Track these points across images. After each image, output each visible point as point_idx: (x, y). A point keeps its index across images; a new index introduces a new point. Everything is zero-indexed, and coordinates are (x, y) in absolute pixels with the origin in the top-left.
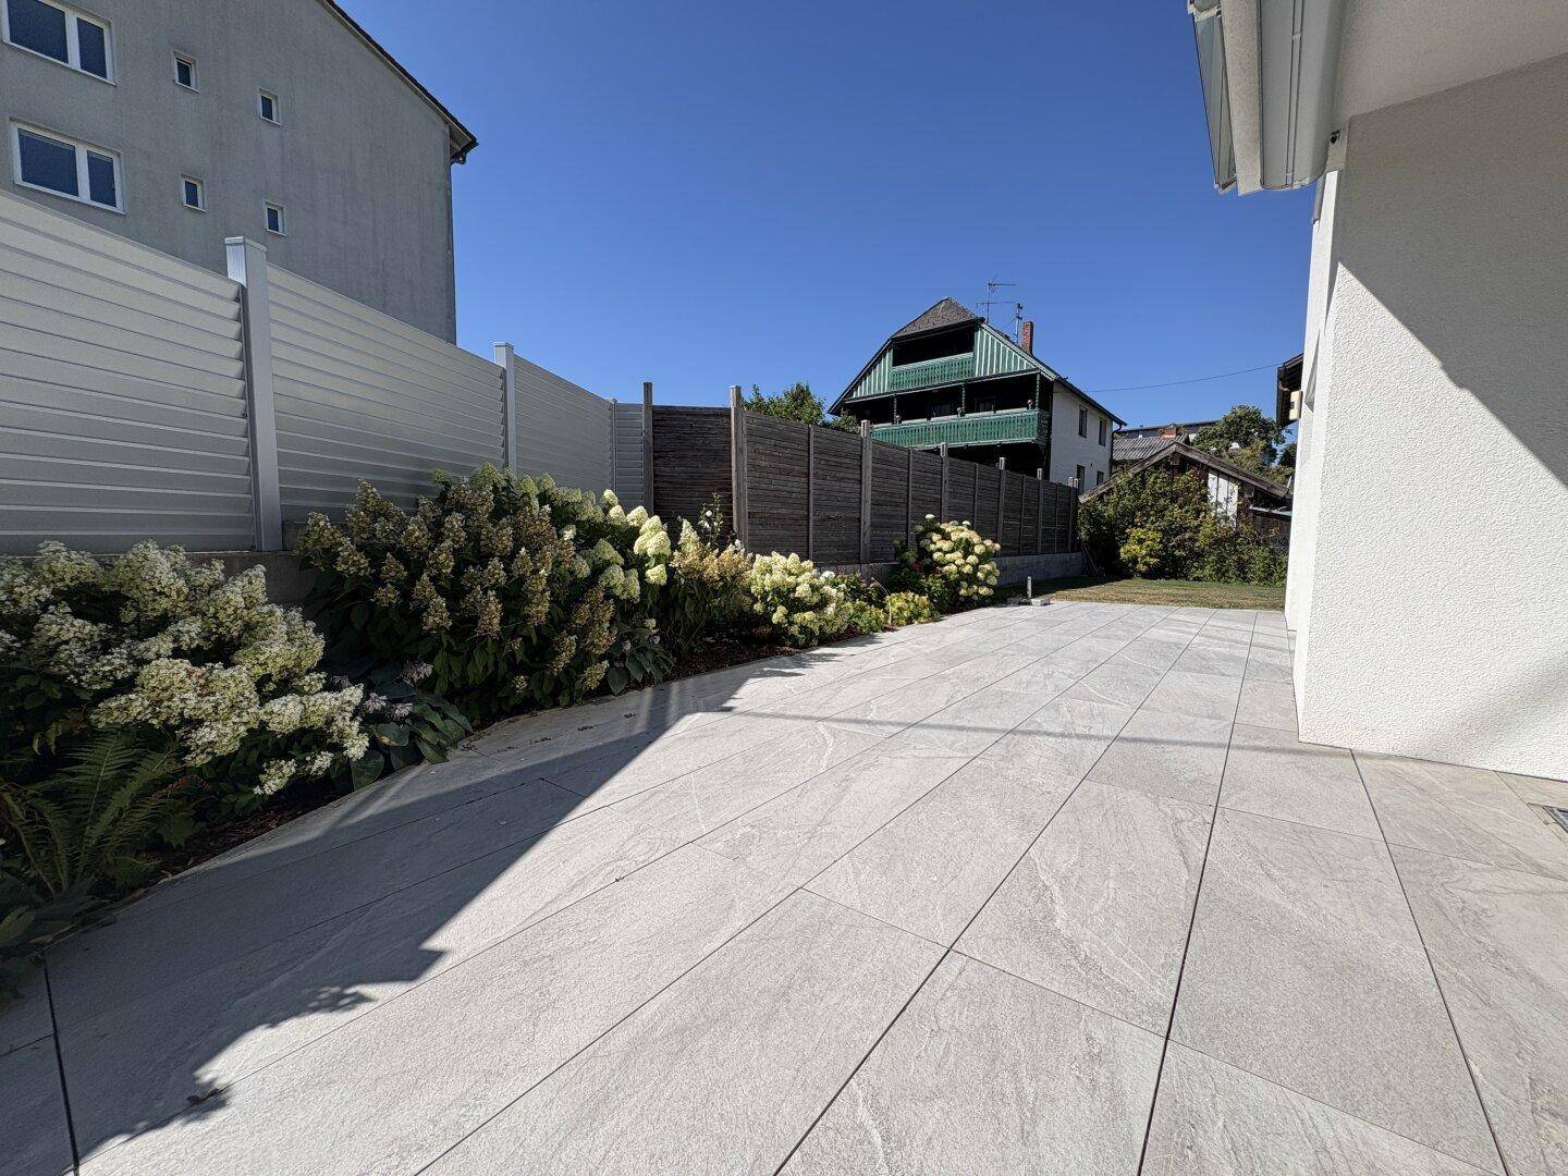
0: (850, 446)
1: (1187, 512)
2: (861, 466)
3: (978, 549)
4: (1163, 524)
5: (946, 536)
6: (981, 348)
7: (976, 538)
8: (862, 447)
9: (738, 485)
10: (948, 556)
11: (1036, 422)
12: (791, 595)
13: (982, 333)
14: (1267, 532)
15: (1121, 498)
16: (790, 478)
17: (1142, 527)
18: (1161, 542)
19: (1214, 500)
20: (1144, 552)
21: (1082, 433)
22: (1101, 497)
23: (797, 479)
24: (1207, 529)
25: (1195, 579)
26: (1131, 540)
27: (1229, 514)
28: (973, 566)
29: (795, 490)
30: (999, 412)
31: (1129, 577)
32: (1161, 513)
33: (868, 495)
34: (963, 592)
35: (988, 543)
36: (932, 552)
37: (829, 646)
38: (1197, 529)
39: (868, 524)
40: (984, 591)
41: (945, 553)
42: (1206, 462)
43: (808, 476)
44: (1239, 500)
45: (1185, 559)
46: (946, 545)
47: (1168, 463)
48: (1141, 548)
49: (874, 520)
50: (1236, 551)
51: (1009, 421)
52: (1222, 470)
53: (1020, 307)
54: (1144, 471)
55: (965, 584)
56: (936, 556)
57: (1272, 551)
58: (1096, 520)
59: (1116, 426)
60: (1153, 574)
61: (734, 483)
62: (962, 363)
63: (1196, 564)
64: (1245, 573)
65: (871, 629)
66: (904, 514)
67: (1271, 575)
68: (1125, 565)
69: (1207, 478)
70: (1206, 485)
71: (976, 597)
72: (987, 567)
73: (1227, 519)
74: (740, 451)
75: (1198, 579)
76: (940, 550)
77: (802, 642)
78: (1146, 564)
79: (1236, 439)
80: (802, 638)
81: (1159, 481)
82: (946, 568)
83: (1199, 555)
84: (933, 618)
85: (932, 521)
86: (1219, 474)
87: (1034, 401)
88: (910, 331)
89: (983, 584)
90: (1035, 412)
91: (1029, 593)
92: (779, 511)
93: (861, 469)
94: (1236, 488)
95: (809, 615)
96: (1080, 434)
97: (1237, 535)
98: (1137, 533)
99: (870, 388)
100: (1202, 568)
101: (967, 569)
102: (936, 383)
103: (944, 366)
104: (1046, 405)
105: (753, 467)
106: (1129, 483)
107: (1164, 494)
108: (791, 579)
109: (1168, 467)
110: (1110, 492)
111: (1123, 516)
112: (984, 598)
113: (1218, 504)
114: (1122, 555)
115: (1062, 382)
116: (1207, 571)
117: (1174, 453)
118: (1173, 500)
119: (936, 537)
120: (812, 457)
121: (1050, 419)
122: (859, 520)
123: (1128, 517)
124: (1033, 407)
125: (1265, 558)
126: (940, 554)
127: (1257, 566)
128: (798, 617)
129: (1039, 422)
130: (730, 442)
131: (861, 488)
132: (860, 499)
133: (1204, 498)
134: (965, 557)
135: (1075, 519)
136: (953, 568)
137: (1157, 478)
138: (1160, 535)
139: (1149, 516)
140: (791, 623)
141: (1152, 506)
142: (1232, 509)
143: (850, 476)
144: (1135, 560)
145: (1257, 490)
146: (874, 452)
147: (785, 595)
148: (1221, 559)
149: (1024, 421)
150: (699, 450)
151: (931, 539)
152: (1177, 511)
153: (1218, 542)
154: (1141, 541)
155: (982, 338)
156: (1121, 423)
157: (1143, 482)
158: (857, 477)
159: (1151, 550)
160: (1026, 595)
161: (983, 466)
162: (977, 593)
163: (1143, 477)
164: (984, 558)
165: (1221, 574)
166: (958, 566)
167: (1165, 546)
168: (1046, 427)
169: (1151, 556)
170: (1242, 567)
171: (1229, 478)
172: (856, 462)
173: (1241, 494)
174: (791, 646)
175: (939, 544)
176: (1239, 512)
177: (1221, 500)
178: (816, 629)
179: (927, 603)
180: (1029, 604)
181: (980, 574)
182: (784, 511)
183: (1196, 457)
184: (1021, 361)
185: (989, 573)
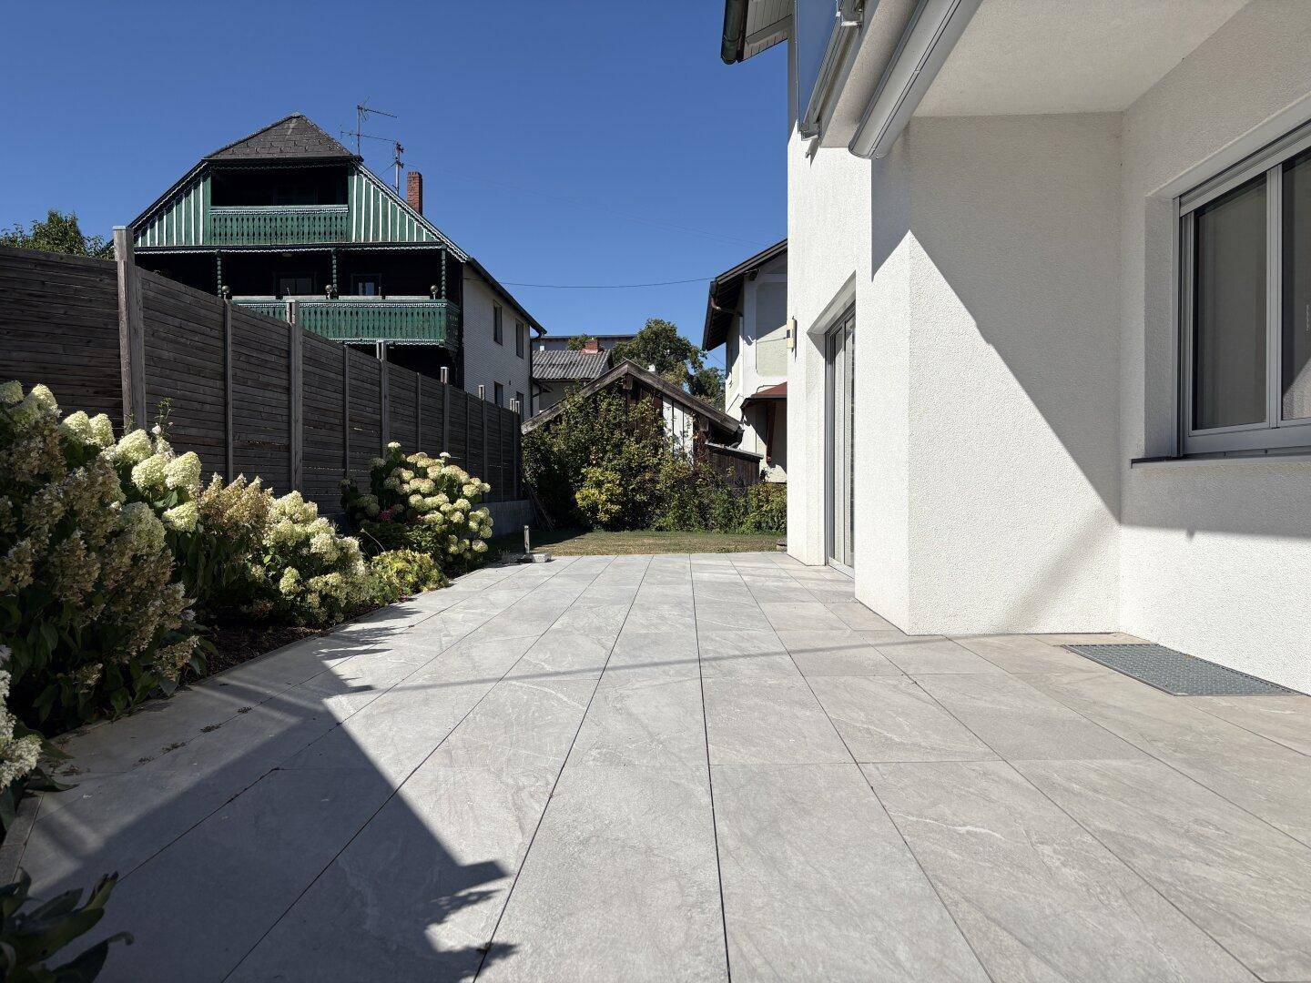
0: (275, 336)
1: (644, 447)
2: (289, 367)
3: (467, 490)
4: (620, 462)
5: (421, 473)
6: (359, 200)
7: (463, 477)
8: (289, 337)
9: (133, 387)
10: (429, 500)
11: (443, 318)
12: (305, 551)
13: (360, 181)
14: (724, 472)
15: (571, 429)
16: (203, 381)
17: (598, 465)
18: (620, 485)
19: (670, 434)
20: (604, 497)
21: (498, 339)
22: (547, 426)
23: (211, 383)
24: (667, 468)
25: (657, 529)
26: (587, 483)
27: (687, 450)
28: (463, 511)
29: (209, 399)
30: (390, 298)
31: (589, 529)
32: (618, 447)
33: (298, 411)
34: (453, 549)
35: (477, 481)
36: (407, 496)
37: (357, 622)
38: (656, 469)
39: (300, 455)
40: (479, 546)
41: (424, 496)
42: (660, 387)
43: (224, 379)
44: (695, 434)
45: (646, 504)
46: (425, 486)
47: (621, 387)
48: (600, 493)
49: (306, 449)
50: (696, 493)
51: (406, 313)
52: (677, 398)
53: (399, 149)
54: (596, 394)
55: (454, 538)
56: (414, 499)
57: (730, 494)
58: (545, 457)
59: (534, 333)
60: (615, 525)
61: (125, 384)
62: (330, 218)
63: (658, 511)
64: (706, 520)
65: (385, 598)
66: (340, 441)
67: (730, 520)
68: (581, 513)
69: (661, 407)
70: (661, 414)
71: (468, 555)
72: (480, 514)
73: (684, 456)
74: (133, 332)
75: (660, 529)
76: (416, 492)
77: (322, 619)
78: (607, 512)
79: (650, 360)
80: (322, 614)
81: (613, 408)
82: (428, 517)
83: (658, 500)
84: (442, 584)
85: (398, 451)
86: (674, 403)
87: (439, 286)
88: (240, 154)
89: (474, 537)
90: (442, 304)
91: (527, 547)
92: (188, 431)
93: (289, 372)
94: (691, 420)
95: (333, 578)
96: (496, 339)
97: (696, 474)
98: (594, 473)
99: (169, 236)
100: (663, 515)
101: (457, 517)
102: (289, 243)
103: (301, 218)
104: (455, 295)
105: (152, 360)
106: (580, 409)
107: (618, 425)
108: (298, 528)
109: (621, 392)
110: (558, 419)
111: (575, 452)
112: (477, 555)
113: (675, 439)
114: (579, 502)
115: (473, 266)
116: (670, 518)
117: (627, 374)
118: (630, 433)
119: (407, 475)
120: (229, 349)
121: (461, 316)
122: (288, 448)
123: (582, 453)
124: (439, 296)
125: (725, 502)
126: (419, 497)
127: (717, 511)
128: (316, 582)
129: (448, 318)
130: (116, 318)
131: (290, 402)
132: (289, 416)
133: (661, 431)
134: (452, 502)
135: (520, 455)
136: (438, 516)
137: (610, 404)
138: (618, 476)
139: (605, 452)
140: (309, 591)
141: (607, 440)
142: (688, 444)
143: (275, 381)
144: (594, 508)
145: (712, 424)
146: (305, 348)
147: (296, 553)
148: (682, 505)
149: (426, 314)
150: (58, 325)
151: (400, 476)
152: (634, 447)
153: (678, 484)
154: (599, 484)
155: (358, 186)
156: (540, 330)
157: (596, 409)
158: (284, 383)
159: (612, 495)
160: (524, 551)
161: (426, 378)
162: (471, 549)
163: (595, 401)
164: (477, 501)
165: (683, 523)
166: (444, 513)
167: (625, 489)
168: (456, 326)
169: (612, 503)
170: (703, 510)
171: (684, 408)
172: (283, 361)
173: (696, 428)
174: (306, 626)
175: (415, 484)
176: (695, 448)
177: (678, 434)
178: (341, 595)
179: (432, 562)
180: (530, 561)
181: (473, 525)
182: (193, 431)
183: (650, 381)
184: (418, 228)
185: (481, 523)
